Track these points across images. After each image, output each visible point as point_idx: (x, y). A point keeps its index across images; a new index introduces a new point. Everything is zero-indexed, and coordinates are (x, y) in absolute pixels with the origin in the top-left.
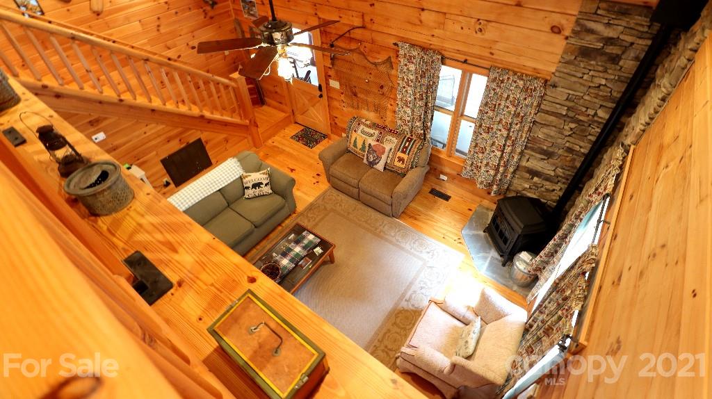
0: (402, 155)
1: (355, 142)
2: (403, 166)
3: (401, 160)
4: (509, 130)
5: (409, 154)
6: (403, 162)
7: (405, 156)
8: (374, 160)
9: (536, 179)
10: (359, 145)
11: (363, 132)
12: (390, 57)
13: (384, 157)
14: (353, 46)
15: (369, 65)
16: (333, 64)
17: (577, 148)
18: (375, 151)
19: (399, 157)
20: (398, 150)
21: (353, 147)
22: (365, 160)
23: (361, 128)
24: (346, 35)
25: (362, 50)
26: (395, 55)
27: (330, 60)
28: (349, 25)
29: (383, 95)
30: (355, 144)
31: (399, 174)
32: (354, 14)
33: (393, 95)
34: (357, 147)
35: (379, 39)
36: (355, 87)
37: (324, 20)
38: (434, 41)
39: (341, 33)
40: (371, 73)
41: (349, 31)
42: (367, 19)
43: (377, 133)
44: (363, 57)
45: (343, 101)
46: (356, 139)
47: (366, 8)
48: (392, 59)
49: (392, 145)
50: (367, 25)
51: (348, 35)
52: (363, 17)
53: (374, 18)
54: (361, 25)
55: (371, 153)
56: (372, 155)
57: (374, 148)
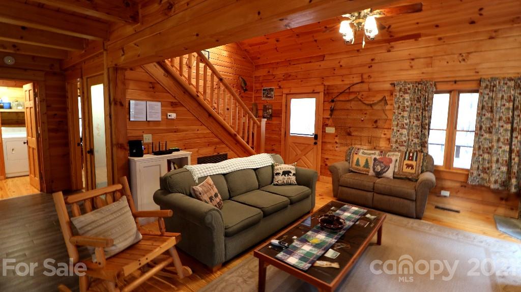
0: (410, 162)
1: (358, 161)
2: (413, 171)
3: (408, 166)
4: (512, 123)
5: (416, 160)
6: (412, 168)
7: (414, 163)
8: (382, 170)
10: (362, 163)
11: (363, 153)
12: (385, 97)
13: (392, 166)
14: (352, 97)
15: (364, 107)
16: (331, 115)
18: (382, 162)
19: (406, 164)
20: (405, 159)
21: (356, 167)
22: (371, 172)
23: (362, 151)
24: (346, 91)
25: (360, 98)
26: (389, 94)
27: (329, 112)
28: (350, 84)
29: (377, 127)
30: (358, 163)
31: (409, 180)
32: (355, 76)
33: (386, 127)
34: (359, 166)
35: (375, 87)
36: (350, 127)
37: (329, 86)
38: (424, 77)
39: (341, 91)
40: (366, 114)
41: (349, 88)
42: (365, 76)
43: (377, 152)
44: (360, 102)
45: (336, 143)
46: (358, 159)
47: (366, 70)
48: (387, 98)
49: (395, 156)
50: (365, 80)
51: (348, 91)
52: (362, 76)
53: (371, 74)
54: (360, 81)
55: (378, 165)
56: (379, 166)
57: (380, 160)
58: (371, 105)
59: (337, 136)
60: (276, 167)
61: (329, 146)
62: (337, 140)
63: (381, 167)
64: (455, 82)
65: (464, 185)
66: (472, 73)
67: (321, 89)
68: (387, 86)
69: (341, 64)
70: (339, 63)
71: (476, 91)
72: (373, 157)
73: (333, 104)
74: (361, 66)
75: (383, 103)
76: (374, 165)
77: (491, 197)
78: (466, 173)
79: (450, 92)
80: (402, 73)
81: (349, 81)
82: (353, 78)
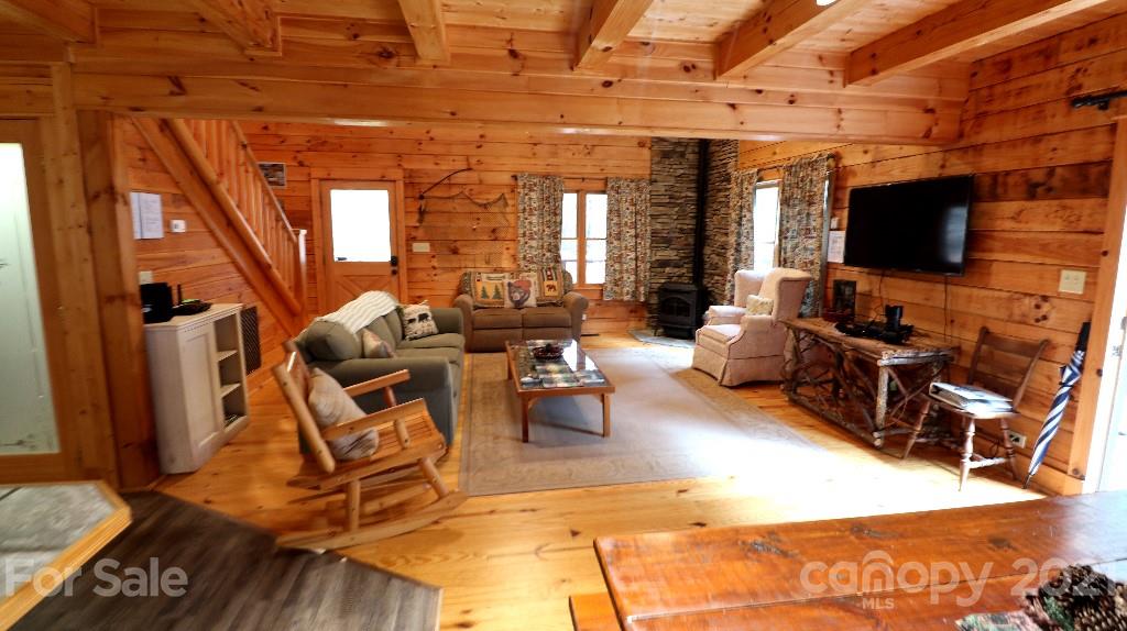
0: (551, 283)
1: (484, 291)
2: (556, 294)
3: (551, 287)
4: (636, 228)
5: (556, 279)
6: (554, 289)
7: (554, 283)
8: (522, 298)
9: (668, 270)
10: (491, 293)
11: (489, 278)
12: (503, 194)
13: (532, 289)
14: (455, 191)
15: (475, 209)
16: (420, 221)
17: (685, 227)
18: (520, 288)
19: (548, 286)
20: (544, 279)
21: (483, 300)
22: (508, 304)
23: (484, 276)
24: (444, 183)
25: (467, 194)
26: (509, 190)
27: (417, 216)
28: (449, 170)
29: (495, 240)
30: (485, 295)
31: (554, 304)
32: (456, 158)
33: (509, 237)
34: (488, 297)
35: (490, 178)
36: (455, 241)
37: (411, 170)
38: (550, 170)
39: (437, 181)
40: (478, 219)
41: (448, 177)
42: (473, 161)
43: (507, 275)
44: (468, 201)
45: (434, 268)
46: (483, 288)
47: (472, 150)
48: (507, 196)
49: (533, 278)
50: (473, 167)
51: (446, 181)
52: (467, 160)
53: (482, 159)
54: (465, 167)
56: (516, 293)
57: (517, 284)
58: (485, 206)
59: (433, 257)
60: (406, 311)
61: (421, 275)
62: (435, 263)
63: (520, 293)
64: (583, 179)
65: (600, 302)
66: (597, 170)
67: (398, 174)
68: (506, 178)
69: (431, 135)
70: (428, 132)
71: (604, 192)
72: (506, 281)
73: (423, 202)
74: (465, 143)
75: (501, 202)
76: (510, 293)
77: (622, 311)
78: (601, 288)
79: (577, 192)
80: (523, 161)
81: (446, 166)
82: (454, 161)
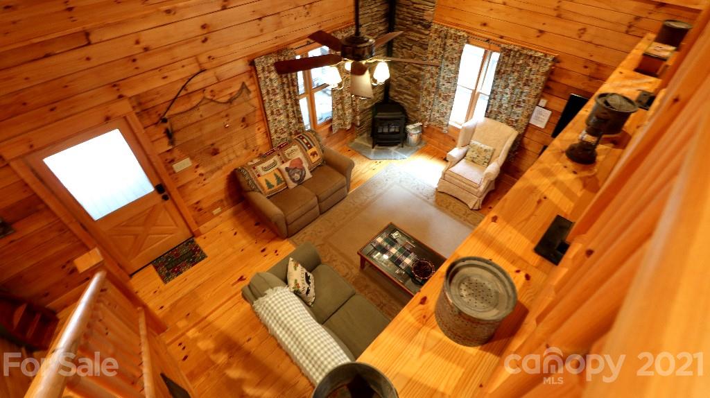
0: (312, 151)
1: (268, 183)
2: (319, 157)
3: (314, 154)
6: (316, 154)
7: (314, 149)
8: (301, 176)
11: (265, 169)
12: (243, 83)
13: (306, 165)
14: (196, 100)
15: (222, 108)
16: (172, 142)
18: (296, 168)
19: (311, 154)
20: (306, 150)
21: (270, 190)
22: (292, 185)
23: (259, 169)
24: (182, 94)
25: (209, 97)
26: (248, 77)
27: (166, 141)
28: (182, 80)
29: (247, 126)
30: (270, 185)
32: (184, 62)
33: (258, 118)
34: (273, 186)
36: (213, 145)
37: (138, 96)
38: (280, 42)
39: (172, 96)
40: (227, 116)
41: (184, 87)
42: (203, 59)
43: (276, 158)
44: (212, 103)
45: (201, 175)
46: (266, 180)
47: (197, 48)
48: (247, 84)
50: (206, 66)
51: (183, 93)
52: (197, 61)
53: (213, 54)
54: (197, 70)
55: (294, 174)
56: (296, 174)
57: (293, 167)
58: (230, 102)
59: (197, 167)
61: (192, 187)
62: (201, 170)
63: (298, 173)
67: (125, 107)
68: (241, 66)
69: (143, 45)
70: (137, 42)
72: (283, 167)
73: (167, 125)
74: (188, 41)
75: (244, 91)
76: (290, 176)
80: (253, 42)
81: (177, 75)
82: (183, 66)
